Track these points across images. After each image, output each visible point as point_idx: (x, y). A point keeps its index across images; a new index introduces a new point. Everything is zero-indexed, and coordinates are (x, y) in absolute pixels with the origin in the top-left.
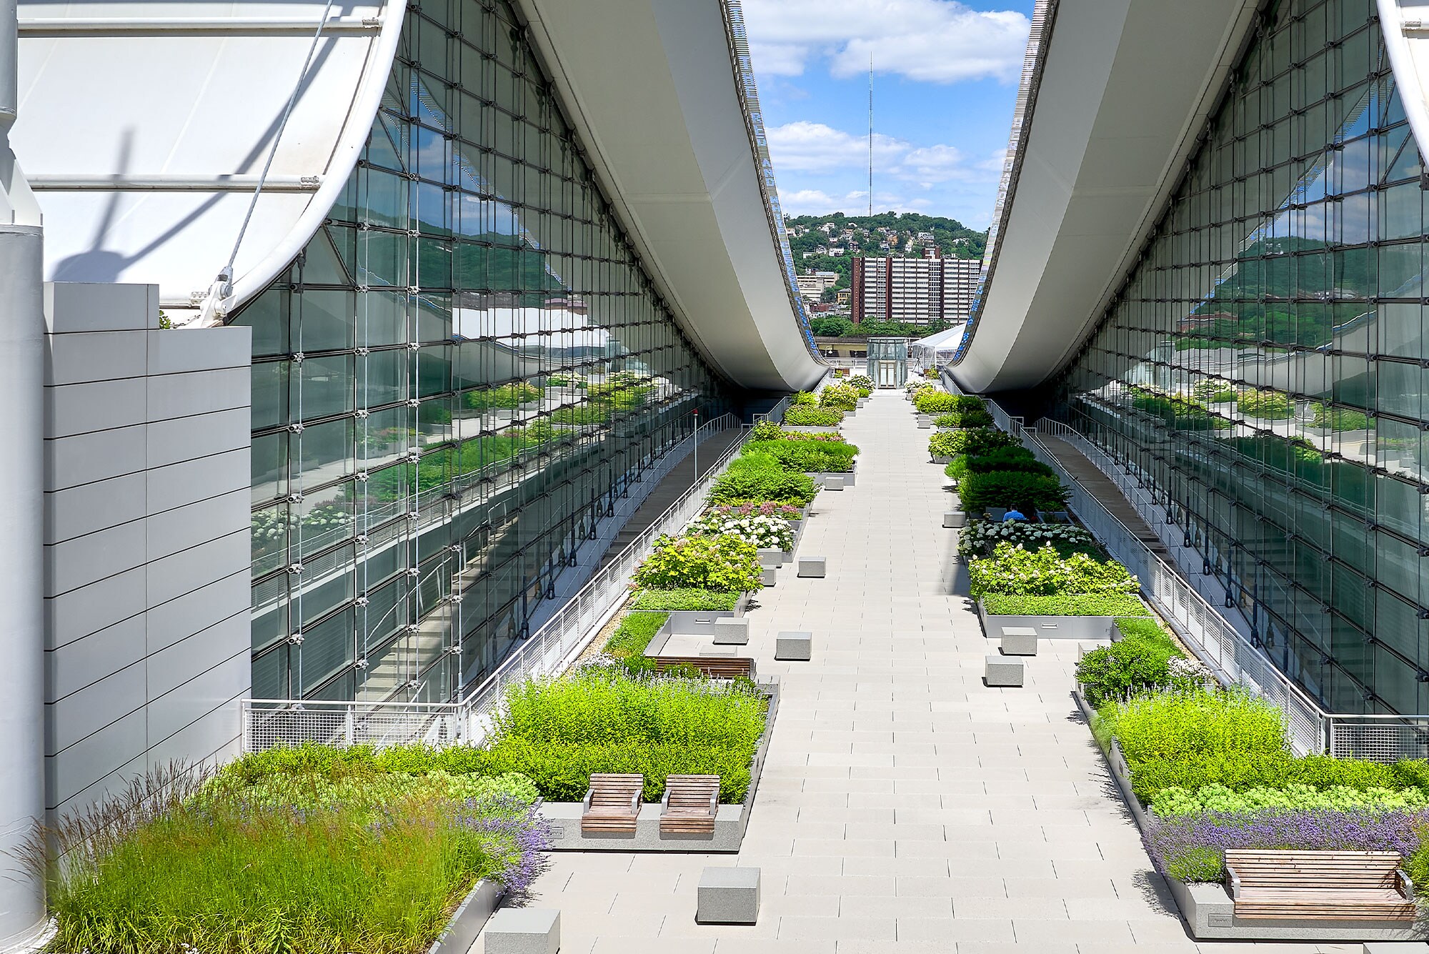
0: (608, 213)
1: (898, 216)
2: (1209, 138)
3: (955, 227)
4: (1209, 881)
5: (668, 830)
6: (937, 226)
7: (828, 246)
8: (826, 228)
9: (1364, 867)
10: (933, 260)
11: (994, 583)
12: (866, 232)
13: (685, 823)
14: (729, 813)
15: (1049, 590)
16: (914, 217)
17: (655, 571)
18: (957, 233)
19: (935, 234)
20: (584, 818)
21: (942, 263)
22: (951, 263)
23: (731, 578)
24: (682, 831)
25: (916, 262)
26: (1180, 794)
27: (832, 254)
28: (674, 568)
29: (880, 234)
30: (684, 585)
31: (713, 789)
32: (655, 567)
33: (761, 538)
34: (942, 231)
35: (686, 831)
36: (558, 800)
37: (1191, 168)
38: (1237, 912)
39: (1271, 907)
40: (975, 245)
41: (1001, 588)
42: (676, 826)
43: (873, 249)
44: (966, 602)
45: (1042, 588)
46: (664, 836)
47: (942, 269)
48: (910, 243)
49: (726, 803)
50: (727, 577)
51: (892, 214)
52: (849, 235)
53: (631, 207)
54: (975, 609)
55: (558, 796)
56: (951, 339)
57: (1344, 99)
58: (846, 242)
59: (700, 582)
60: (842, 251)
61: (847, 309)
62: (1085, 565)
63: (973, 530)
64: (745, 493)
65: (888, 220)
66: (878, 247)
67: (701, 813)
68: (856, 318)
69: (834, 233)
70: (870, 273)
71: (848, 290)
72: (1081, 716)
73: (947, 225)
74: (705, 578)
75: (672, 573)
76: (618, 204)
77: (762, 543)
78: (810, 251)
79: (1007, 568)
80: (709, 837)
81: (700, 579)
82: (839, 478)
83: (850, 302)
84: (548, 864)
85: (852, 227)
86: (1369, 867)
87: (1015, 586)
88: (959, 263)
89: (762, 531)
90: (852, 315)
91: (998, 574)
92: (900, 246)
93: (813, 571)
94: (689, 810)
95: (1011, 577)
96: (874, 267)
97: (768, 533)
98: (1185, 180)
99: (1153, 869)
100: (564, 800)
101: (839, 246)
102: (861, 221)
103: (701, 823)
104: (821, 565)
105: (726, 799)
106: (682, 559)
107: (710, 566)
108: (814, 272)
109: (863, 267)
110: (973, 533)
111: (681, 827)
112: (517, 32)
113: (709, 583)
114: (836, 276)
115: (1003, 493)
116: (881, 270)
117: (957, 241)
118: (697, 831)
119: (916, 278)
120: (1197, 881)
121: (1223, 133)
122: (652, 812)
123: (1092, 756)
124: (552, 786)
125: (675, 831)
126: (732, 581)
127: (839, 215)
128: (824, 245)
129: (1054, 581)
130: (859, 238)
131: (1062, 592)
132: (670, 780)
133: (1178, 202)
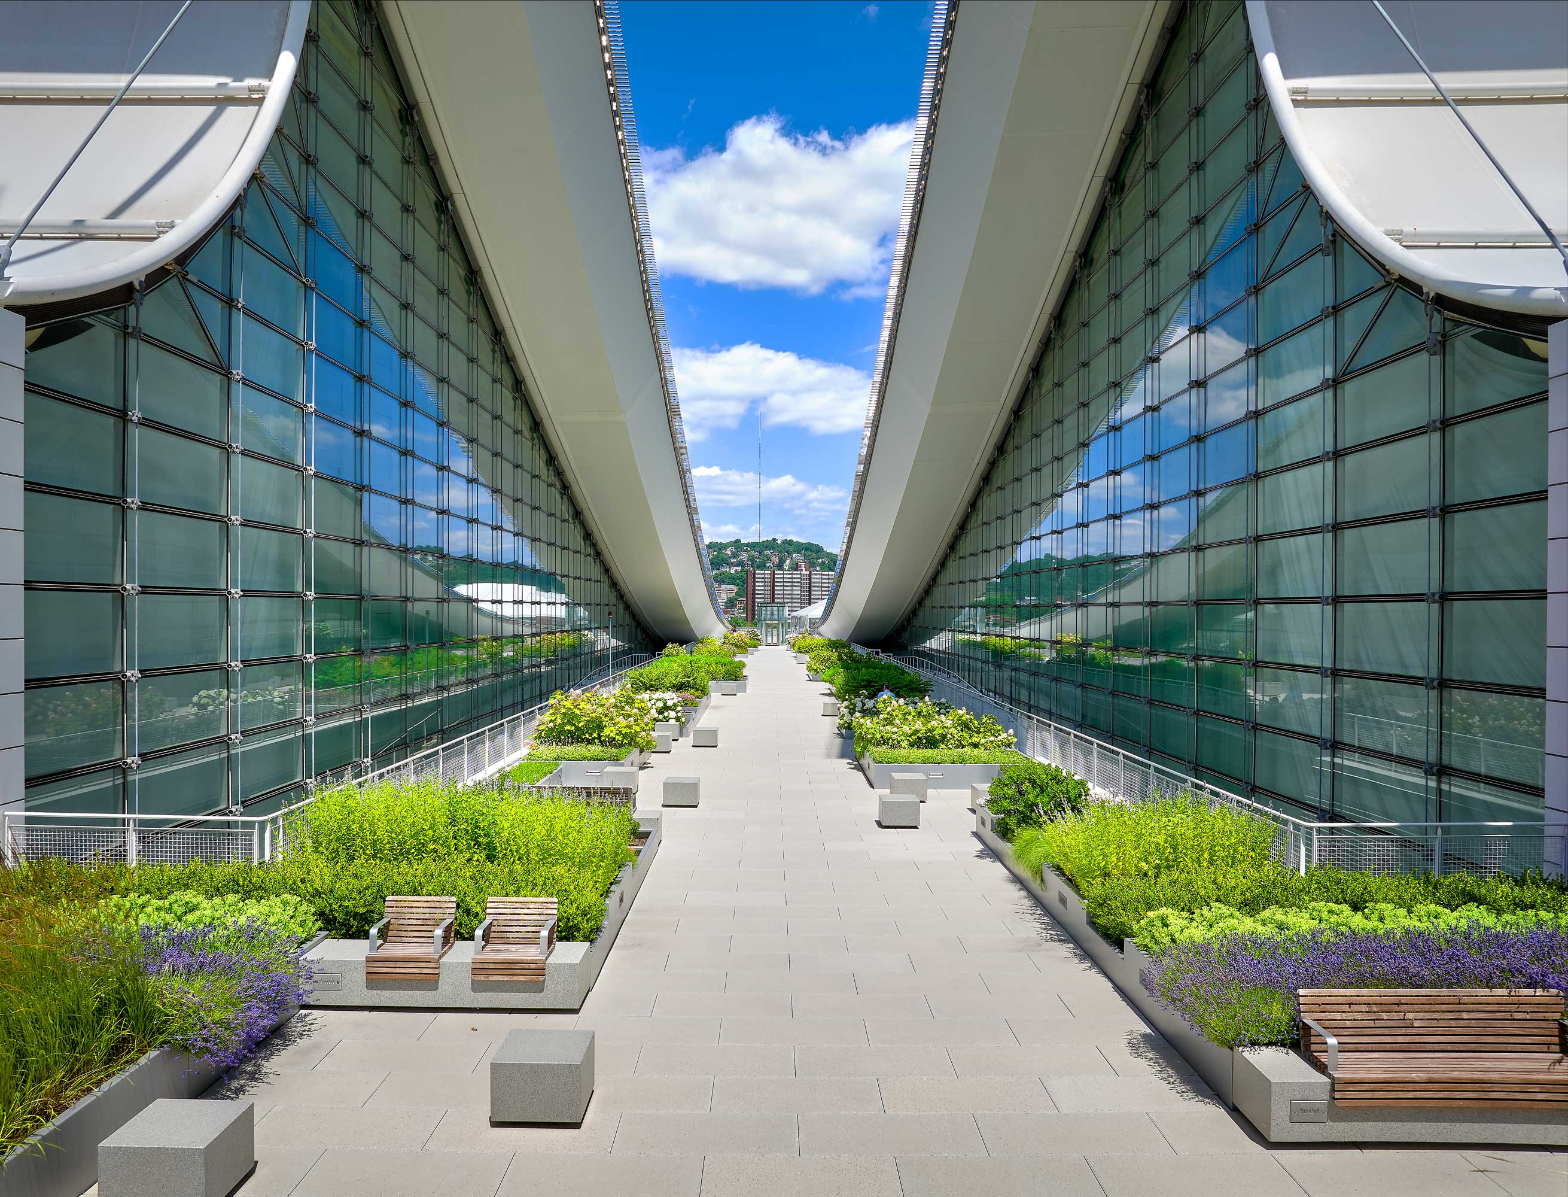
0: (539, 432)
1: (779, 542)
2: (1052, 336)
3: (819, 550)
4: (1270, 1044)
5: (482, 978)
6: (806, 549)
7: (730, 565)
8: (728, 552)
9: (1507, 1015)
10: (804, 572)
11: (878, 736)
12: (757, 554)
13: (505, 966)
14: (570, 953)
15: (931, 742)
16: (790, 543)
17: (551, 725)
18: (821, 554)
19: (805, 555)
20: (368, 959)
21: (810, 574)
22: (817, 575)
23: (623, 732)
24: (500, 978)
25: (792, 574)
26: (1176, 919)
27: (732, 571)
28: (570, 723)
29: (767, 556)
30: (580, 740)
31: (549, 917)
32: (551, 721)
33: (660, 712)
34: (810, 553)
35: (506, 978)
36: (346, 936)
37: (1033, 376)
38: (1337, 1095)
39: (1390, 1086)
40: (831, 563)
41: (884, 741)
42: (492, 972)
43: (762, 566)
44: (849, 763)
45: (924, 741)
46: (477, 987)
47: (810, 579)
48: (788, 562)
49: (568, 940)
50: (620, 732)
51: (774, 540)
52: (745, 557)
53: (557, 427)
54: (860, 768)
55: (347, 931)
56: (816, 610)
57: (1207, 223)
58: (743, 562)
59: (595, 738)
60: (740, 568)
61: (743, 612)
62: (964, 718)
63: (852, 704)
64: (651, 686)
65: (771, 545)
66: (765, 565)
67: (530, 953)
68: (750, 619)
69: (734, 556)
70: (759, 584)
71: (744, 599)
72: (990, 853)
73: (814, 549)
74: (599, 734)
75: (568, 727)
76: (547, 423)
77: (661, 717)
78: (718, 569)
79: (889, 721)
80: (539, 988)
81: (595, 735)
82: (734, 684)
83: (746, 609)
84: (313, 1027)
85: (747, 551)
86: (1517, 1016)
87: (899, 739)
88: (822, 575)
89: (660, 704)
90: (747, 617)
91: (882, 728)
92: (780, 566)
93: (707, 741)
94: (513, 948)
95: (895, 730)
96: (761, 577)
97: (666, 708)
98: (1028, 388)
99: (1148, 1031)
100: (352, 936)
101: (738, 565)
102: (753, 545)
103: (526, 966)
104: (714, 733)
105: (566, 932)
106: (577, 712)
107: (605, 721)
108: (720, 585)
109: (754, 578)
110: (851, 707)
111: (499, 972)
112: (442, 203)
113: (603, 738)
114: (735, 589)
115: (874, 686)
116: (767, 580)
117: (820, 561)
118: (521, 978)
119: (792, 586)
120: (1254, 1043)
121: (1065, 331)
122: (464, 953)
123: (1015, 893)
124: (340, 916)
125: (492, 978)
126: (625, 736)
127: (738, 541)
128: (727, 564)
129: (936, 733)
130: (752, 559)
131: (943, 746)
132: (492, 905)
133: (1018, 417)
